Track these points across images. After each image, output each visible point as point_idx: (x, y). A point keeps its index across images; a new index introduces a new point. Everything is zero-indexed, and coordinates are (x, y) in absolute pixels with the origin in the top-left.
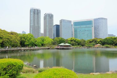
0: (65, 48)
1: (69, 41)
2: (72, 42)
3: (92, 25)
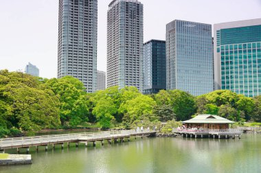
0: (213, 132)
1: (212, 102)
2: (222, 106)
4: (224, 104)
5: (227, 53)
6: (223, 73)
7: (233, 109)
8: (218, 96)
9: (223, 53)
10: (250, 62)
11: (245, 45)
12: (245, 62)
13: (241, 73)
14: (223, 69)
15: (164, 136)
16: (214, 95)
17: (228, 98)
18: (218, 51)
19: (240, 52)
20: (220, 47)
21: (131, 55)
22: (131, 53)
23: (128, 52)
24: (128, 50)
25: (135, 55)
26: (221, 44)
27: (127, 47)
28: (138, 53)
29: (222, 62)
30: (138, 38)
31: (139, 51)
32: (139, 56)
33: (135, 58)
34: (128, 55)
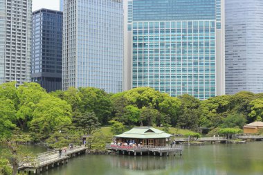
1: (132, 103)
2: (144, 107)
3: (217, 20)
4: (147, 105)
5: (140, 32)
6: (135, 58)
7: (157, 112)
8: (139, 95)
9: (135, 32)
10: (168, 46)
11: (162, 24)
12: (162, 45)
13: (157, 59)
14: (135, 52)
15: (97, 153)
16: (134, 93)
17: (151, 99)
18: (129, 29)
19: (157, 32)
20: (132, 23)
21: (15, 30)
22: (15, 26)
23: (10, 26)
24: (10, 22)
25: (20, 30)
26: (134, 20)
27: (9, 18)
28: (25, 28)
29: (134, 44)
30: (25, 7)
31: (25, 24)
32: (25, 31)
33: (20, 34)
34: (9, 29)
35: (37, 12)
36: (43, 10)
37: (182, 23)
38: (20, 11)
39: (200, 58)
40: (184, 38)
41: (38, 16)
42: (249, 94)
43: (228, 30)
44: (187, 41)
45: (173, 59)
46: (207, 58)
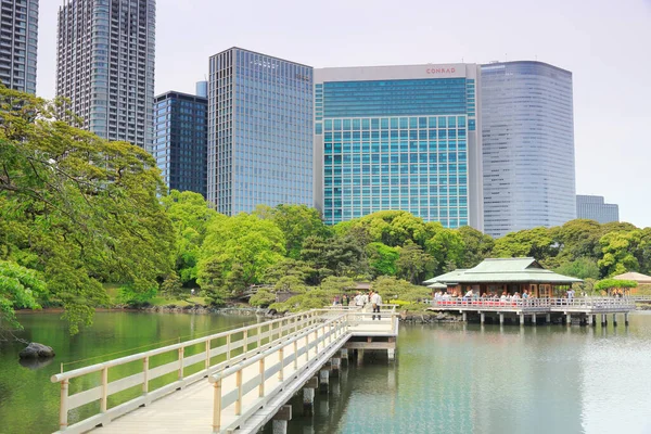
2: (398, 248)
3: (469, 115)
4: (402, 244)
5: (338, 136)
6: (328, 181)
8: (386, 224)
9: (328, 137)
10: (385, 160)
11: (375, 122)
12: (375, 158)
13: (366, 182)
14: (328, 171)
18: (319, 131)
19: (366, 135)
20: (322, 122)
21: (123, 124)
22: (124, 118)
23: (114, 117)
24: (115, 111)
25: (133, 126)
26: (325, 116)
27: (114, 104)
28: (142, 121)
29: (326, 157)
30: (142, 84)
31: (142, 115)
32: (142, 127)
33: (133, 132)
34: (114, 123)
35: (161, 98)
36: (172, 95)
37: (409, 120)
38: (133, 91)
39: (442, 180)
40: (413, 146)
41: (162, 104)
42: (590, 223)
43: (486, 134)
44: (419, 151)
45: (395, 181)
46: (453, 180)
